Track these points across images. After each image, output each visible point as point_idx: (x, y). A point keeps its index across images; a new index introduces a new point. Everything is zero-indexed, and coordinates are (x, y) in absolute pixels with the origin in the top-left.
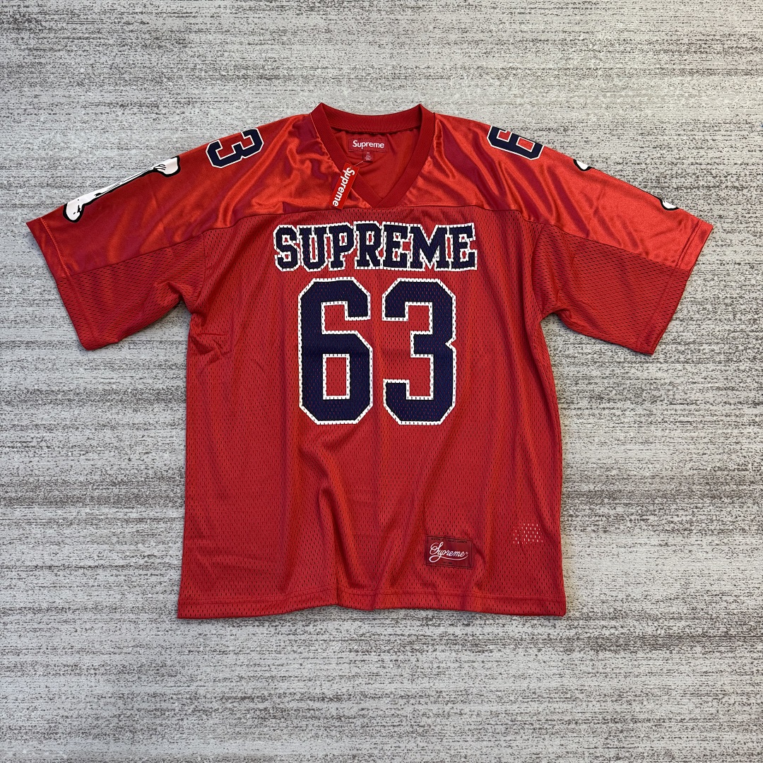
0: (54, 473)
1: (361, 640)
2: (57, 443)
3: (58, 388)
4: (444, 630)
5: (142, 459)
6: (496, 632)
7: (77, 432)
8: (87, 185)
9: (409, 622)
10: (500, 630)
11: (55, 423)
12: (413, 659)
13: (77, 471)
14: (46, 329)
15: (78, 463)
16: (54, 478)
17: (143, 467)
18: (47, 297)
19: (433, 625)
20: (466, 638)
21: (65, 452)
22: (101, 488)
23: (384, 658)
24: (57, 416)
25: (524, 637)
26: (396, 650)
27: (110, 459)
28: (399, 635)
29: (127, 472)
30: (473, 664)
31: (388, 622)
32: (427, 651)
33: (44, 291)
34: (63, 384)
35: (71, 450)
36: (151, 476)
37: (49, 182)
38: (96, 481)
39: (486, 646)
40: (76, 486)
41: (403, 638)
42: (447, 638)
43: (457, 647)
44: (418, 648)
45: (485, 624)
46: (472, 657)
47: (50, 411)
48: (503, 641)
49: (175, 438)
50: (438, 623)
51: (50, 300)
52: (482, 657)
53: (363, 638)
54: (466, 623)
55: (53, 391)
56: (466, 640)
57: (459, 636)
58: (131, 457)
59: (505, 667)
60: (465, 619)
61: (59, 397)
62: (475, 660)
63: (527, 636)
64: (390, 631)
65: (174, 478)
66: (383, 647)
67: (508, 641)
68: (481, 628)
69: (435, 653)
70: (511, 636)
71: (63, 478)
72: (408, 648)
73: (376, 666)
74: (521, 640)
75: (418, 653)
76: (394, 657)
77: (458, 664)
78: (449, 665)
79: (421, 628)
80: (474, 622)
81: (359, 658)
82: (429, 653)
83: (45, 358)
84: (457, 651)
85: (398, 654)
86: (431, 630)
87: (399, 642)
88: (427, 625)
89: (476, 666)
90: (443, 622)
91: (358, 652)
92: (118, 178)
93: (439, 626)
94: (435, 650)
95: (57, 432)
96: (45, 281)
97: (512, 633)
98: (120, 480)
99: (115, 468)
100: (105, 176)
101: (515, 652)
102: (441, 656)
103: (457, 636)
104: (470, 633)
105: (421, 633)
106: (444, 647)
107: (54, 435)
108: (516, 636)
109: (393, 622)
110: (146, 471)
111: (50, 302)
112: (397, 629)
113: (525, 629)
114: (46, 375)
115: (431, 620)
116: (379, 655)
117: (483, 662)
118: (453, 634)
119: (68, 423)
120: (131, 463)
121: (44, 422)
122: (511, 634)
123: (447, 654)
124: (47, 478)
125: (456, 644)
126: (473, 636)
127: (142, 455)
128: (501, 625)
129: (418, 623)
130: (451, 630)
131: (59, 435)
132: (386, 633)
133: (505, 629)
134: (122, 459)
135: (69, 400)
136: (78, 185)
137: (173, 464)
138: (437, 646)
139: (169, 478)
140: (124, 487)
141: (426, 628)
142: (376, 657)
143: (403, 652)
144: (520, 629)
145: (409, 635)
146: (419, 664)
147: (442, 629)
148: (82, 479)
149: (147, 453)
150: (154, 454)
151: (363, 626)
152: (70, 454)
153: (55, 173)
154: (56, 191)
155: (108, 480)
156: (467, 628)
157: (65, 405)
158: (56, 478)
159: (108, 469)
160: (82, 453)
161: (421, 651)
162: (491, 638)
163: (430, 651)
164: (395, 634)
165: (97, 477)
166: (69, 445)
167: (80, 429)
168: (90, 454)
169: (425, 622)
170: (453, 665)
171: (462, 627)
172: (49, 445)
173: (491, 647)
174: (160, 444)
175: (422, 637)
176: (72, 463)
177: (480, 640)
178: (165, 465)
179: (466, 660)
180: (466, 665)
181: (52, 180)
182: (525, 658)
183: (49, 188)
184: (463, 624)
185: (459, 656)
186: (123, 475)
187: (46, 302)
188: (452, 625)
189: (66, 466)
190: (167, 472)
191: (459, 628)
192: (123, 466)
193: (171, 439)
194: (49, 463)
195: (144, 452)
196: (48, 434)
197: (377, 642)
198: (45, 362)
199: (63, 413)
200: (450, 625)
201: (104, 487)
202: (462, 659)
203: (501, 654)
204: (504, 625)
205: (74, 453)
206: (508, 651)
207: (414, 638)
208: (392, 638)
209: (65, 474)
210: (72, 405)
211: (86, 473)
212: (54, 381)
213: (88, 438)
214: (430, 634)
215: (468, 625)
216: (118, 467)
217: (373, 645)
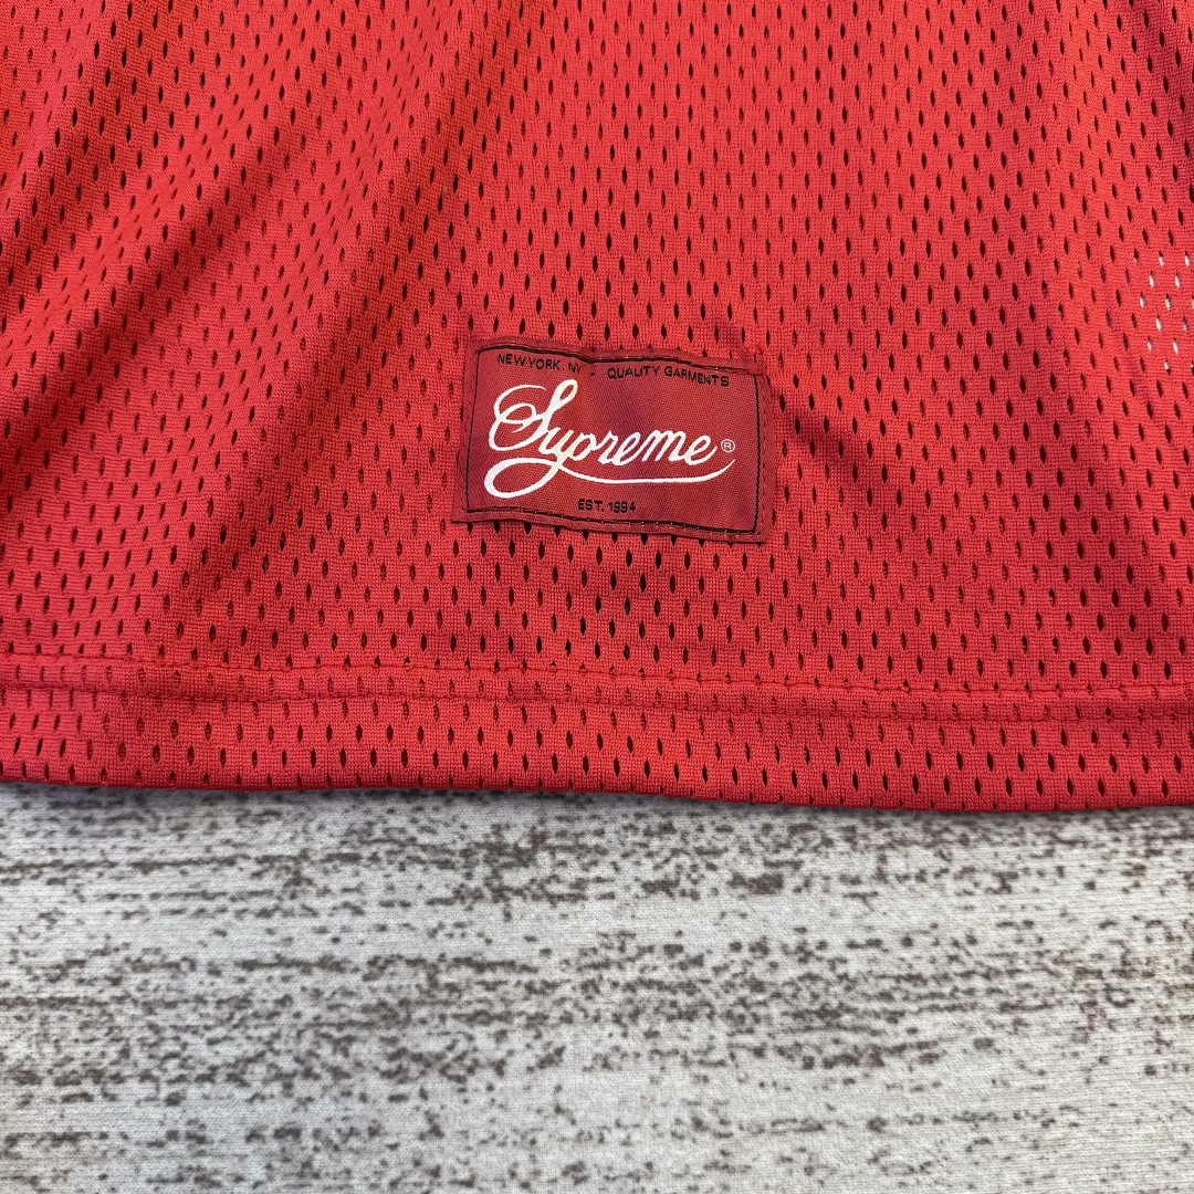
1: (54, 1003)
4: (612, 925)
6: (957, 929)
9: (373, 879)
10: (984, 916)
12: (404, 1123)
19: (539, 892)
20: (759, 970)
23: (205, 1114)
25: (1140, 949)
26: (287, 1064)
28: (305, 967)
30: (813, 1141)
31: (234, 880)
32: (499, 1067)
39: (894, 1017)
41: (335, 981)
42: (631, 974)
43: (699, 1032)
44: (434, 1046)
45: (881, 876)
46: (803, 1093)
48: (1006, 983)
50: (572, 872)
52: (868, 1093)
53: (67, 989)
54: (755, 870)
56: (758, 986)
57: (710, 962)
59: (1027, 1158)
60: (745, 849)
62: (820, 1115)
63: (1160, 944)
64: (249, 938)
66: (198, 1047)
67: (1040, 980)
68: (856, 904)
69: (550, 1077)
70: (1055, 946)
72: (369, 1049)
73: (150, 1169)
74: (1125, 971)
75: (434, 1083)
76: (276, 1112)
77: (708, 1148)
78: (645, 1150)
79: (457, 913)
80: (810, 863)
81: (41, 1118)
82: (513, 1081)
84: (702, 1061)
85: (302, 1087)
86: (523, 927)
87: (309, 1013)
88: (500, 894)
89: (829, 1156)
90: (603, 870)
91: (30, 1078)
93: (578, 893)
94: (551, 1059)
97: (1064, 930)
101: (1088, 1054)
102: (594, 1096)
103: (698, 961)
104: (782, 935)
105: (455, 948)
106: (606, 1036)
108: (1092, 947)
109: (268, 882)
112: (298, 927)
113: (1146, 900)
115: (523, 858)
116: (173, 1101)
117: (876, 1125)
118: (672, 950)
122: (1058, 938)
123: (635, 1079)
125: (690, 1015)
126: (804, 954)
128: (990, 881)
129: (441, 883)
130: (657, 921)
132: (217, 951)
133: (1013, 901)
138: (565, 1035)
141: (490, 912)
142: (155, 1112)
143: (337, 1073)
144: (1113, 897)
145: (378, 966)
146: (445, 1154)
147: (592, 920)
151: (73, 909)
156: (761, 905)
161: (458, 1069)
162: (927, 970)
163: (516, 1064)
164: (280, 961)
169: (482, 871)
170: (671, 1156)
171: (729, 900)
173: (930, 1026)
175: (467, 972)
177: (849, 982)
179: (764, 1115)
180: (762, 1153)
182: (1156, 1088)
184: (737, 880)
185: (712, 1092)
188: (665, 886)
191: (708, 906)
197: (163, 1017)
200: (650, 888)
202: (737, 1113)
203: (993, 1066)
204: (1005, 882)
206: (1038, 1044)
207: (409, 981)
208: (263, 988)
214: (517, 951)
215: (768, 885)
217: (135, 1034)
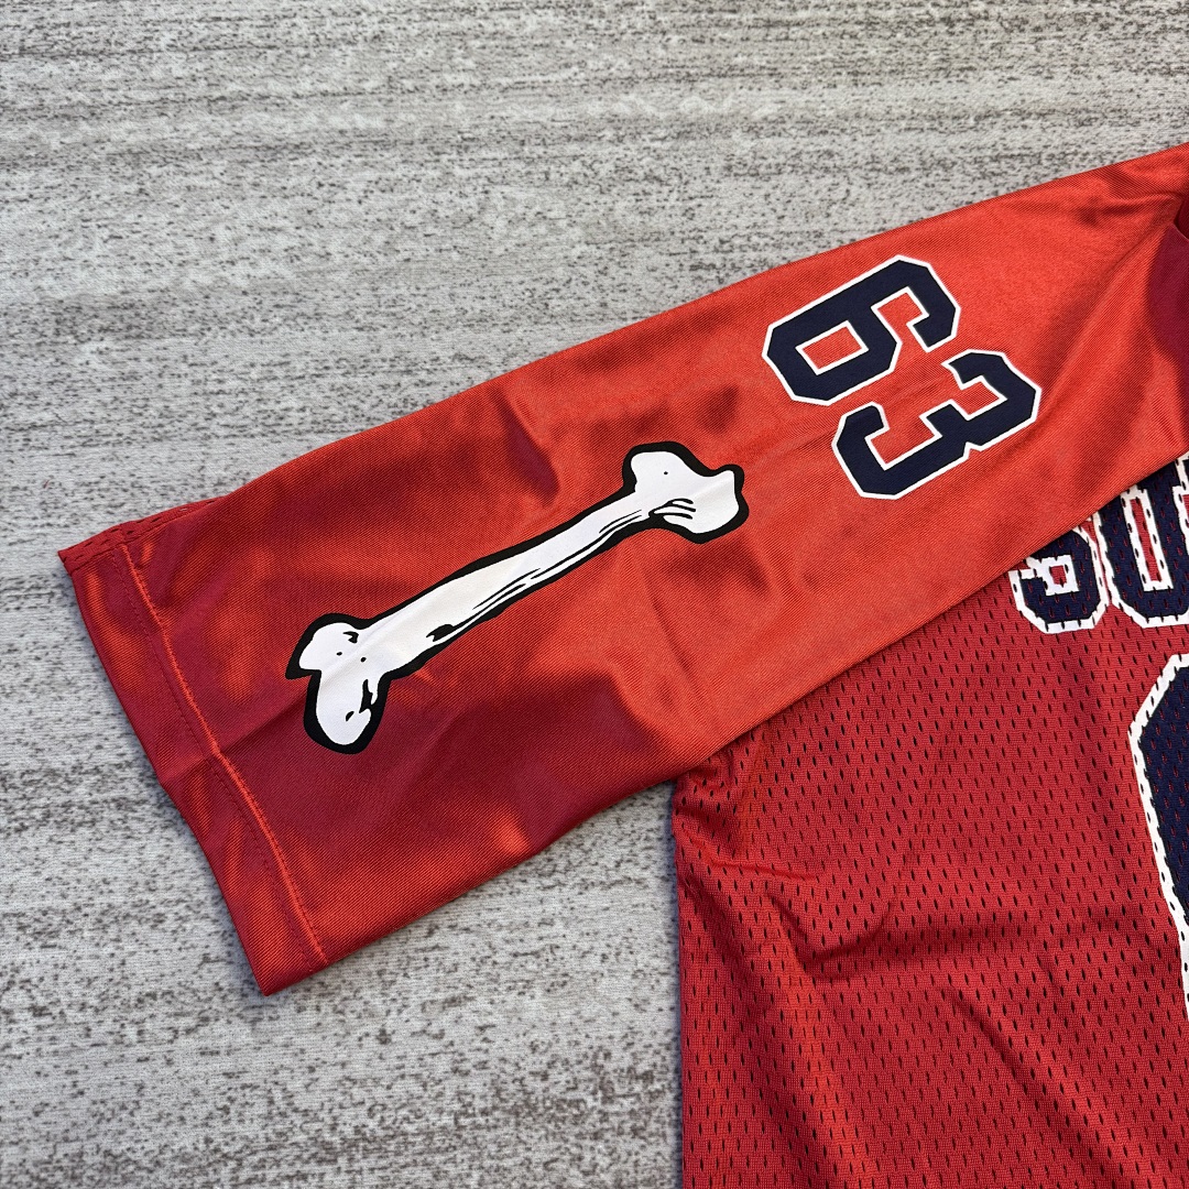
0: (65, 1124)
2: (77, 991)
3: (71, 760)
5: (434, 1029)
7: (156, 935)
8: (162, 45)
11: (67, 905)
13: (167, 1105)
14: (21, 534)
15: (168, 1071)
16: (63, 1149)
17: (442, 1065)
18: (24, 416)
21: (108, 1025)
22: (271, 1174)
24: (72, 871)
27: (299, 1041)
29: (380, 1093)
33: (13, 395)
34: (95, 742)
35: (136, 1015)
36: (479, 1104)
37: (29, 43)
38: (249, 1146)
40: (161, 1174)
47: (44, 853)
49: (559, 927)
51: (34, 426)
55: (53, 773)
58: (390, 1025)
61: (81, 792)
65: (577, 1103)
71: (106, 1143)
83: (20, 643)
92: (267, 18)
95: (74, 943)
96: (15, 360)
98: (349, 1131)
99: (327, 1077)
100: (223, 15)
107: (61, 957)
110: (456, 1080)
111: (33, 434)
114: (24, 708)
119: (118, 899)
120: (392, 1054)
121: (17, 905)
124: (37, 1152)
127: (434, 1011)
131: (84, 952)
134: (352, 1040)
135: (120, 804)
136: (131, 45)
137: (564, 1040)
139: (559, 1104)
140: (372, 1159)
148: (186, 1140)
149: (453, 1002)
150: (482, 1003)
152: (131, 1033)
153: (47, 14)
154: (51, 67)
155: (301, 1138)
157: (103, 827)
158: (73, 1148)
159: (295, 1085)
160: (183, 1023)
165: (252, 1129)
166: (125, 994)
167: (170, 924)
168: (219, 1027)
172: (41, 1001)
174: (501, 958)
176: (143, 1073)
178: (534, 1048)
181: (37, 35)
183: (27, 59)
186: (363, 1111)
187: (20, 436)
189: (116, 1091)
190: (545, 1077)
192: (358, 1069)
193: (545, 931)
194: (41, 1084)
195: (440, 996)
196: (36, 953)
198: (20, 657)
199: (95, 858)
201: (286, 1170)
205: (148, 1025)
209: (114, 1125)
210: (134, 825)
211: (202, 1112)
212: (59, 732)
213: (206, 959)
216: (339, 1073)
